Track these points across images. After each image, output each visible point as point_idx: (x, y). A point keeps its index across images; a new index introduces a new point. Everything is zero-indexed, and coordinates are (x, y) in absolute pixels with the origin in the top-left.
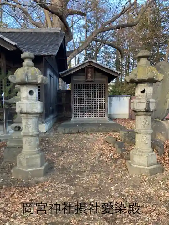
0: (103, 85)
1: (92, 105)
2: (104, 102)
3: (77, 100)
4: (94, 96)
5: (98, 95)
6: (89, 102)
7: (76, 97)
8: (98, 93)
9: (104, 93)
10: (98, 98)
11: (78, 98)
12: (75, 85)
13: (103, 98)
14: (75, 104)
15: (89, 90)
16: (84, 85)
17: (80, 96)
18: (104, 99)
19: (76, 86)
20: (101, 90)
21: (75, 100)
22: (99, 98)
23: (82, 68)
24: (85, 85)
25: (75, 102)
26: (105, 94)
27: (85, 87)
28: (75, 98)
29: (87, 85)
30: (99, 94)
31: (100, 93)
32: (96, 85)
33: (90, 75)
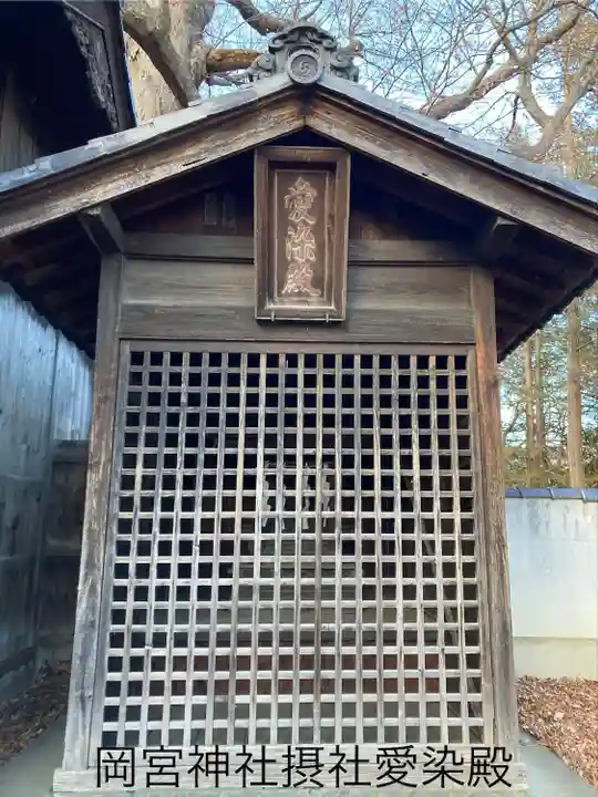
0: (441, 363)
1: (328, 592)
2: (458, 558)
4: (348, 483)
5: (396, 472)
6: (288, 547)
7: (138, 493)
8: (396, 452)
9: (454, 451)
10: (388, 504)
11: (168, 504)
12: (137, 358)
14: (122, 571)
16: (235, 360)
17: (189, 483)
18: (457, 515)
19: (146, 369)
20: (424, 422)
21: (125, 526)
22: (407, 504)
24: (254, 361)
25: (123, 549)
27: (253, 380)
29: (273, 361)
30: (406, 462)
31: (416, 452)
32: (367, 361)
33: (301, 247)
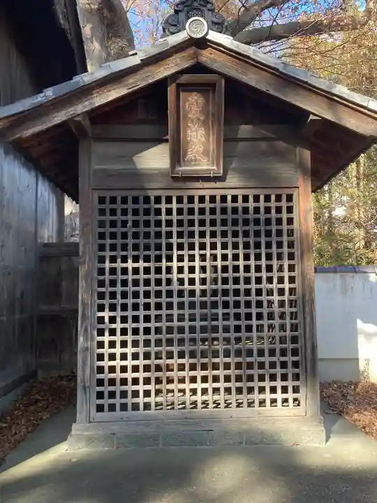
0: (279, 198)
2: (287, 310)
3: (113, 295)
5: (252, 263)
8: (252, 251)
9: (285, 250)
13: (281, 280)
15: (191, 235)
18: (287, 286)
19: (108, 206)
21: (101, 296)
23: (143, 84)
24: (169, 200)
26: (291, 256)
28: (101, 284)
29: (180, 201)
31: (263, 251)
32: (235, 199)
